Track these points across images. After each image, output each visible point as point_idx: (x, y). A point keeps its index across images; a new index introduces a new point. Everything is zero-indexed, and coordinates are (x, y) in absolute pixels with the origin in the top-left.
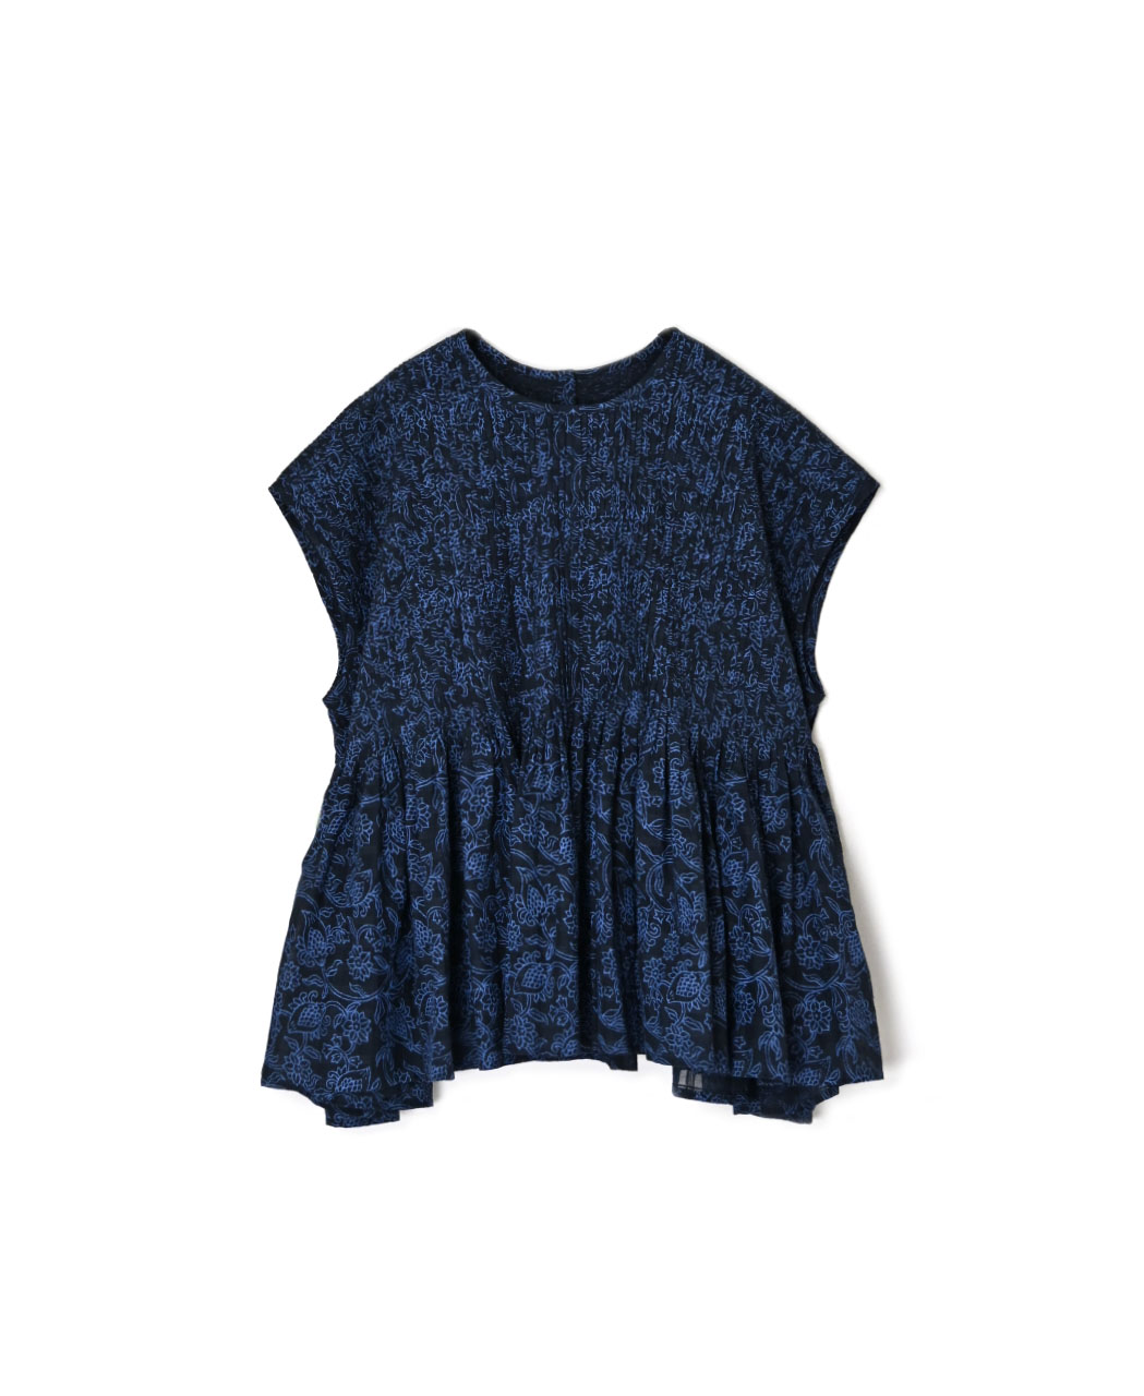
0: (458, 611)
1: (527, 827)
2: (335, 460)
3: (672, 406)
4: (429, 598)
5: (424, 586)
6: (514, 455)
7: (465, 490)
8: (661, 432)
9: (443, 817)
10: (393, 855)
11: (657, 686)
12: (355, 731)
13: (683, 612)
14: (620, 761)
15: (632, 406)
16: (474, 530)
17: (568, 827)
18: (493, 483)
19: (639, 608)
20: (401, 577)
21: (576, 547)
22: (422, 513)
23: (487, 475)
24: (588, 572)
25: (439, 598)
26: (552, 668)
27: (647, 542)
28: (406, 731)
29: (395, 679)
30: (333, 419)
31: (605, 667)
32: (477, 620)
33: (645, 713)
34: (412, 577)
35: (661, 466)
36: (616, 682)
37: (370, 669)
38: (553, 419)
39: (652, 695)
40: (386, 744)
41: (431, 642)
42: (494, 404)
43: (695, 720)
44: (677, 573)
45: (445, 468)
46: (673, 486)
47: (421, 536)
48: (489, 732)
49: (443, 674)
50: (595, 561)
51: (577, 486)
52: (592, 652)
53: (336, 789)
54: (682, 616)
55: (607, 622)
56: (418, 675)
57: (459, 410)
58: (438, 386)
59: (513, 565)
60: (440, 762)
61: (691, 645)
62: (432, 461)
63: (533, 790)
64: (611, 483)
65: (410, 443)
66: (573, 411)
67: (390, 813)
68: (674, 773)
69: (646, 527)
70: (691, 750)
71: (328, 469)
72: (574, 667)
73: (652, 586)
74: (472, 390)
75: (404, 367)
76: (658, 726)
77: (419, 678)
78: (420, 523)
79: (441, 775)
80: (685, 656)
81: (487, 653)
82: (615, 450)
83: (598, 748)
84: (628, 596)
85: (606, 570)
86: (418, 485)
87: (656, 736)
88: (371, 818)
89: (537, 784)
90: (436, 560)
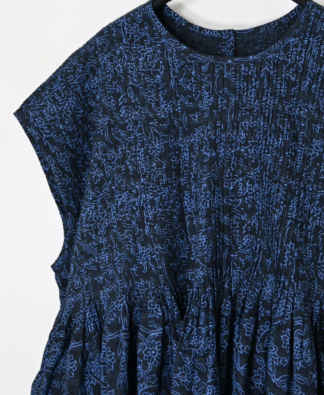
0: (142, 209)
1: (183, 375)
2: (60, 94)
3: (305, 58)
4: (122, 198)
5: (119, 189)
6: (185, 93)
7: (149, 119)
8: (296, 78)
9: (123, 364)
10: (92, 385)
11: (287, 274)
12: (70, 292)
13: (310, 215)
14: (256, 328)
15: (275, 58)
16: (155, 149)
17: (213, 377)
18: (170, 114)
19: (275, 212)
20: (103, 182)
21: (229, 164)
22: (118, 135)
23: (165, 108)
24: (238, 183)
25: (129, 199)
26: (207, 255)
27: (282, 162)
28: (104, 294)
29: (97, 256)
30: (61, 64)
31: (249, 255)
32: (155, 216)
33: (277, 292)
34: (110, 182)
35: (296, 104)
36: (256, 268)
37: (80, 247)
38: (214, 67)
39: (283, 279)
40: (90, 304)
41: (122, 231)
42: (171, 55)
43: (317, 298)
44: (305, 185)
45: (136, 102)
46: (305, 120)
47: (117, 152)
48: (161, 300)
49: (130, 255)
50: (244, 174)
51: (231, 117)
52: (240, 243)
53: (55, 333)
54: (309, 218)
55: (251, 222)
56: (113, 255)
57: (146, 60)
58: (131, 42)
59: (183, 176)
60: (124, 321)
61: (316, 240)
62: (126, 96)
63: (190, 346)
64: (257, 116)
65: (111, 83)
66: (230, 61)
67: (91, 354)
68: (297, 342)
69: (282, 151)
70: (312, 321)
71: (55, 100)
72: (225, 255)
73: (285, 196)
74: (155, 44)
75: (108, 28)
76: (286, 304)
77: (113, 257)
78: (116, 142)
79: (125, 331)
80: (310, 249)
81: (161, 241)
82: (260, 92)
83: (241, 317)
84: (267, 202)
85: (252, 182)
86: (115, 114)
87: (284, 311)
88: (76, 358)
89: (193, 342)
90: (128, 170)
